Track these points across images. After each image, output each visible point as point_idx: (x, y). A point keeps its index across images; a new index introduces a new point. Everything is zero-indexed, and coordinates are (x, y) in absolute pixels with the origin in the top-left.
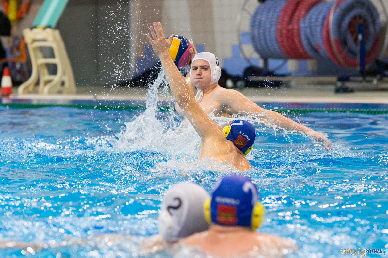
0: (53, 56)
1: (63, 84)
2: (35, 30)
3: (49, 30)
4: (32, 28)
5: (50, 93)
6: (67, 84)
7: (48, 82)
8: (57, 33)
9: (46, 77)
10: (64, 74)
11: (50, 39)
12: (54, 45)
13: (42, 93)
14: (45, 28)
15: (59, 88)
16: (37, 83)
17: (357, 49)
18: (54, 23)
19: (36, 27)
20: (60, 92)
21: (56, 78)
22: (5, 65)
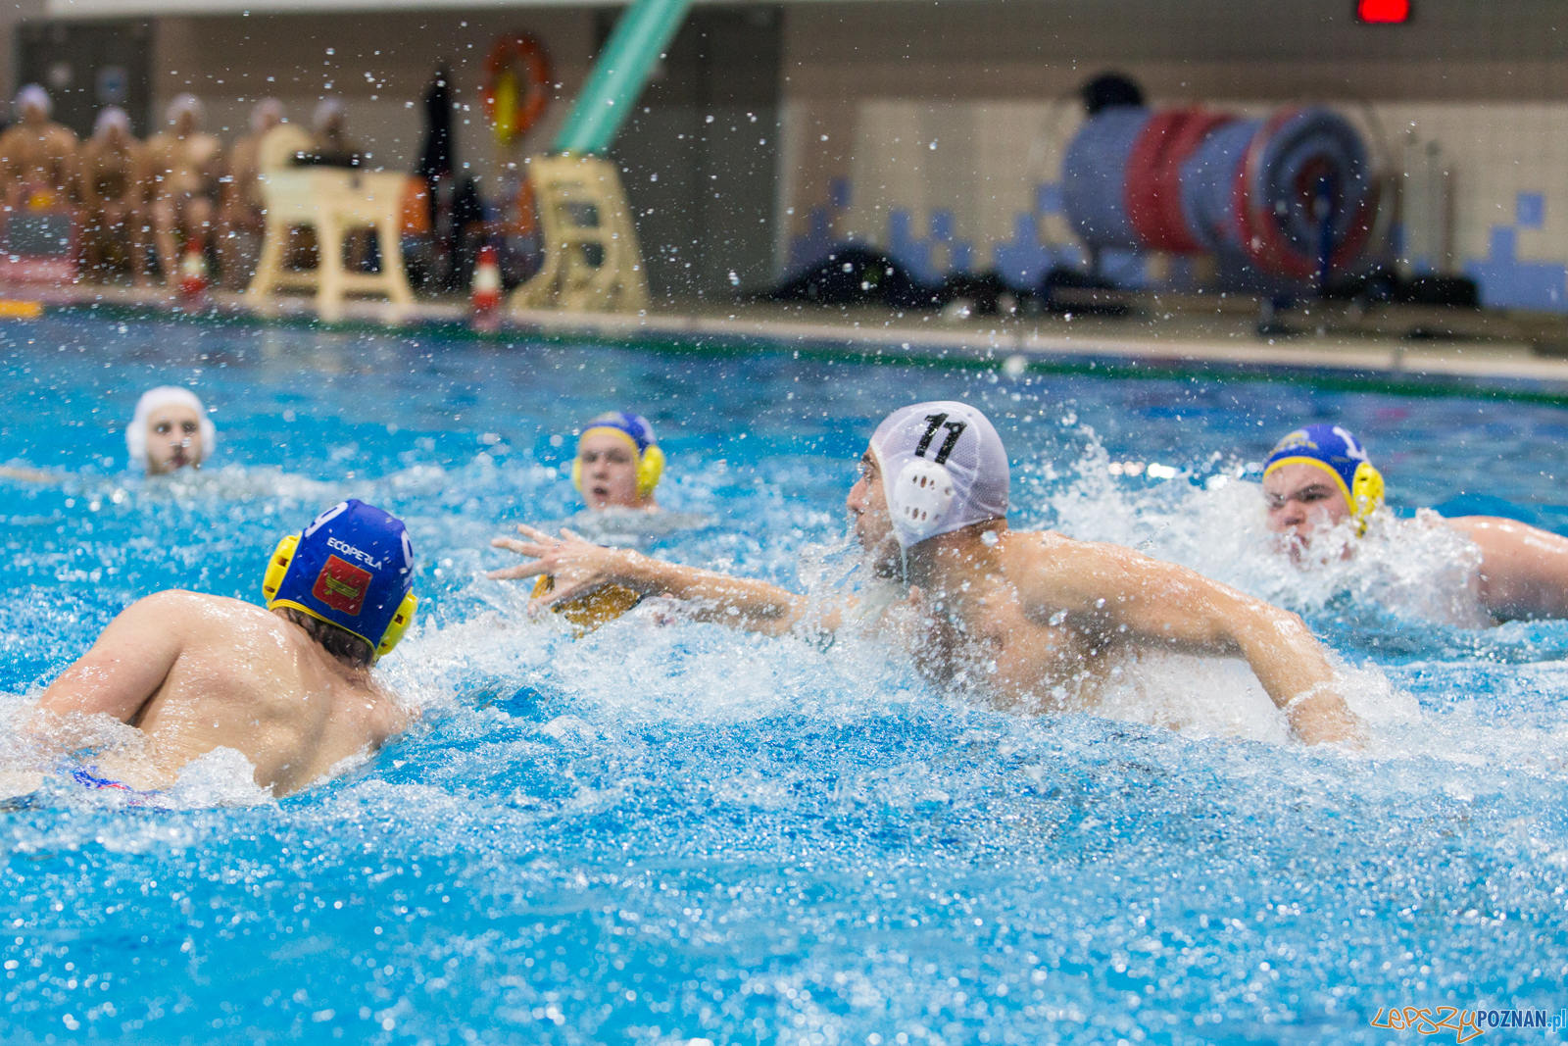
0: (595, 222)
1: (617, 290)
2: (557, 161)
3: (591, 162)
4: (553, 153)
5: (589, 307)
6: (626, 291)
7: (581, 284)
8: (610, 169)
9: (578, 269)
10: (623, 263)
11: (591, 182)
12: (599, 199)
13: (569, 308)
14: (580, 156)
15: (609, 298)
16: (558, 285)
17: (1312, 235)
18: (602, 146)
19: (558, 152)
20: (611, 308)
21: (604, 276)
22: (484, 240)
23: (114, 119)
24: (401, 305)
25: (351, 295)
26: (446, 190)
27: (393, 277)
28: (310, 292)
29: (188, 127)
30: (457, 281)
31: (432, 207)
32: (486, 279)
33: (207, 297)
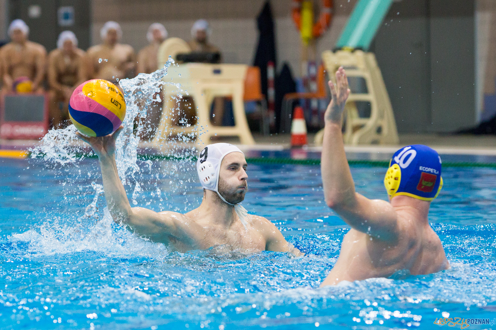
0: (365, 90)
1: (379, 130)
2: (340, 54)
3: (359, 53)
4: (335, 50)
5: (360, 143)
6: (385, 131)
7: (357, 128)
8: (371, 58)
10: (381, 116)
11: (361, 65)
12: (367, 75)
13: (350, 143)
14: (353, 51)
15: (374, 136)
18: (366, 44)
19: (340, 49)
20: (375, 143)
21: (370, 123)
22: (296, 103)
23: (68, 36)
27: (241, 128)
29: (113, 41)
32: (298, 127)
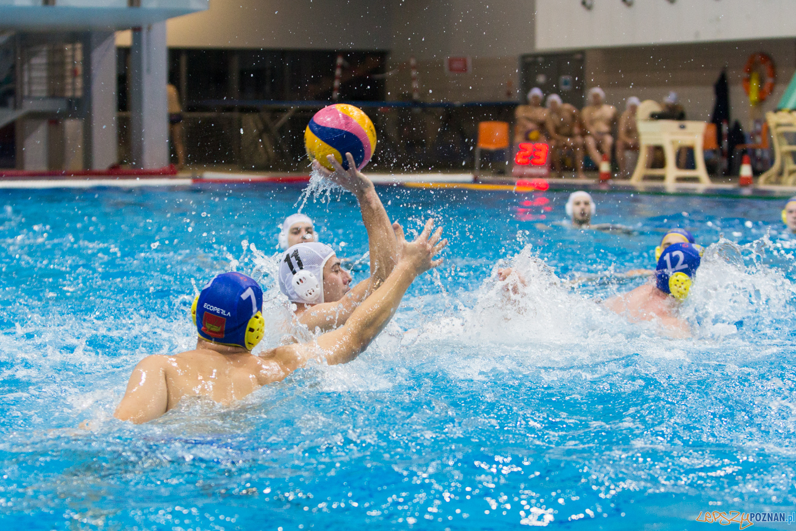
2: (780, 114)
4: (776, 111)
9: (790, 165)
14: (791, 111)
16: (780, 173)
19: (780, 110)
22: (744, 152)
24: (705, 183)
25: (680, 179)
26: (725, 128)
27: (701, 171)
28: (662, 178)
30: (732, 172)
31: (719, 137)
32: (746, 170)
33: (611, 182)
